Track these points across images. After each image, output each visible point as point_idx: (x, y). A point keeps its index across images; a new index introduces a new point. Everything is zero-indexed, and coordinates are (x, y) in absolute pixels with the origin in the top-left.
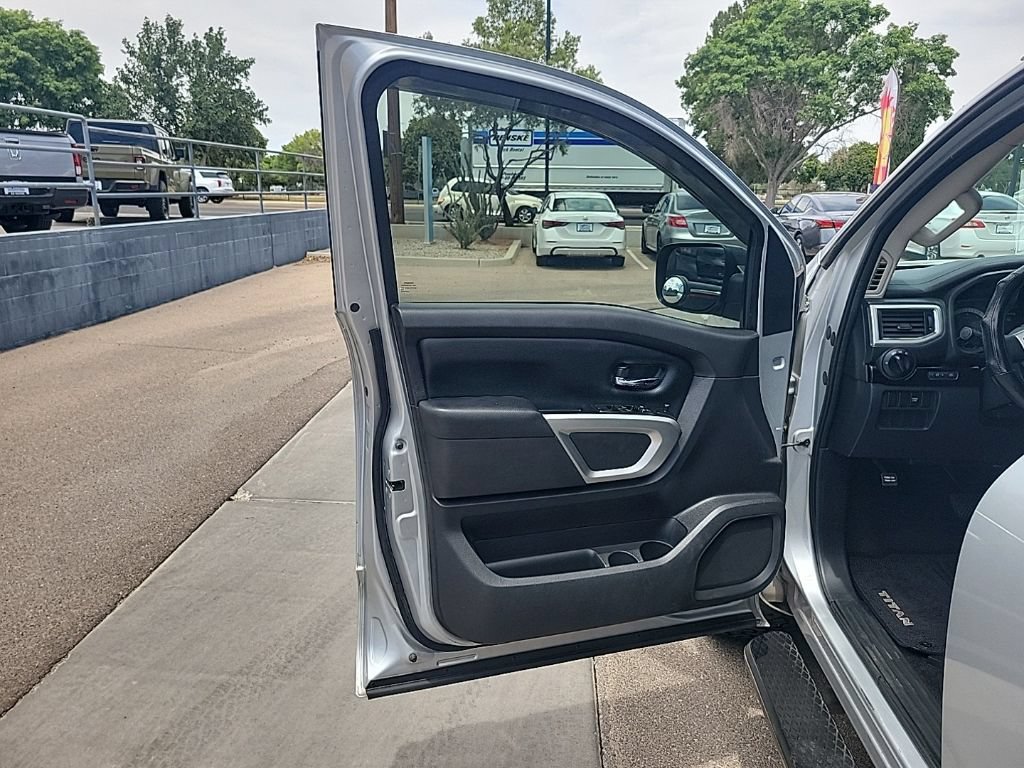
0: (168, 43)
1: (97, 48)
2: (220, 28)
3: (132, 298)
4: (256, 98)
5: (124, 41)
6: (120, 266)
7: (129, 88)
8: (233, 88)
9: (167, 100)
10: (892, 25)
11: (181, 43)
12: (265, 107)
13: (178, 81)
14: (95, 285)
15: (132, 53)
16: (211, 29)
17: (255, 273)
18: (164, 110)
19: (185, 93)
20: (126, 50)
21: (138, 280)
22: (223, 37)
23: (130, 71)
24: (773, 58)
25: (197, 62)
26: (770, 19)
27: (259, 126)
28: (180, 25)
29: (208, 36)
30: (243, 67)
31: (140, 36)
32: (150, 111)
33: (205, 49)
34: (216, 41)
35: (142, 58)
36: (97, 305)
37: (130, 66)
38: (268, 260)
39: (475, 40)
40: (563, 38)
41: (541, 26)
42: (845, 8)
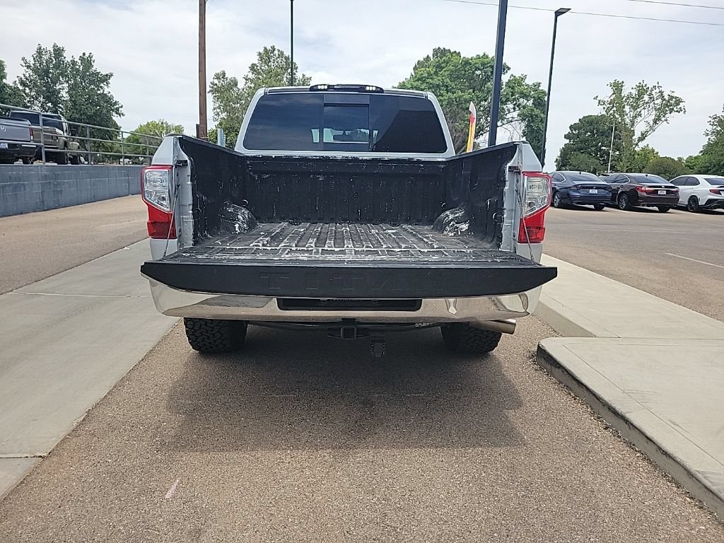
0: (54, 62)
1: (3, 62)
2: (90, 54)
3: (58, 201)
4: (115, 99)
5: (23, 59)
6: (54, 184)
7: (25, 89)
8: (99, 92)
9: (52, 98)
10: (512, 75)
11: (63, 61)
12: (120, 105)
13: (60, 87)
14: (43, 192)
15: (29, 67)
16: (84, 54)
17: (119, 197)
18: (49, 104)
19: (64, 94)
20: (24, 65)
21: (61, 193)
22: (93, 59)
23: (27, 79)
24: (442, 92)
25: (73, 75)
26: (442, 68)
27: (115, 118)
28: (63, 50)
29: (82, 59)
30: (106, 79)
31: (35, 56)
32: (40, 105)
33: (80, 66)
34: (87, 61)
35: (35, 70)
36: (43, 202)
37: (27, 75)
38: (127, 191)
39: (251, 76)
40: (301, 77)
41: (289, 70)
42: (483, 64)
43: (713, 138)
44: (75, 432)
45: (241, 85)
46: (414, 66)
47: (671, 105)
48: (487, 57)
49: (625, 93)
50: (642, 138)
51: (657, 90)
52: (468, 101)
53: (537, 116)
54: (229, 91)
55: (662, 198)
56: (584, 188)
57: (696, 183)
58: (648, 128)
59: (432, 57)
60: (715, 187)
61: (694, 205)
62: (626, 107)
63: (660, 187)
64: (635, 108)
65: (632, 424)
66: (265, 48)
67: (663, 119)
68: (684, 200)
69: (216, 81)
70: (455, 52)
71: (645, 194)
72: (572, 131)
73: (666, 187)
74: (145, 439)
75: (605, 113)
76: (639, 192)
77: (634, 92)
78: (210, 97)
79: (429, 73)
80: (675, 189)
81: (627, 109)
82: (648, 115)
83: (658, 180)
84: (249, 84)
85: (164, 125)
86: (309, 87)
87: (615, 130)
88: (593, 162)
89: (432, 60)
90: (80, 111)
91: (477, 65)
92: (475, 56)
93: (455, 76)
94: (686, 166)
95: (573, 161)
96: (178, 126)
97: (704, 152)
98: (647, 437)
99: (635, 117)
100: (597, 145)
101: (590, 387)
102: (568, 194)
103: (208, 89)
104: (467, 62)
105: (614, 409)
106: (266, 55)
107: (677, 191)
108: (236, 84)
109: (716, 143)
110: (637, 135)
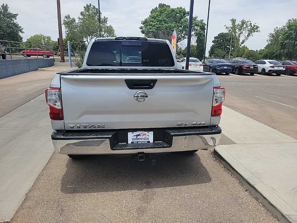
2: (6, 4)
4: (19, 25)
8: (12, 22)
12: (22, 28)
16: (3, 4)
22: (8, 7)
24: (163, 23)
26: (162, 13)
27: (20, 34)
29: (3, 6)
30: (15, 16)
33: (2, 10)
34: (5, 8)
38: (28, 70)
39: (81, 17)
40: (103, 18)
41: (98, 15)
42: (180, 11)
43: (270, 42)
44: (21, 207)
45: (77, 21)
46: (151, 11)
47: (254, 29)
48: (182, 8)
49: (236, 24)
50: (243, 42)
51: (249, 23)
52: (173, 27)
53: (202, 34)
54: (72, 24)
55: (252, 70)
56: (222, 66)
57: (265, 63)
58: (245, 39)
59: (158, 7)
60: (272, 65)
61: (264, 72)
62: (237, 29)
63: (251, 65)
64: (240, 30)
65: (257, 191)
66: (87, 5)
67: (251, 35)
68: (260, 70)
69: (66, 19)
70: (168, 5)
71: (245, 68)
72: (215, 39)
73: (253, 65)
74: (54, 208)
75: (228, 32)
76: (243, 67)
77: (240, 23)
78: (63, 27)
79: (157, 15)
80: (257, 66)
81: (237, 30)
82: (245, 33)
83: (249, 62)
84: (80, 21)
85: (42, 36)
86: (115, 38)
87: (232, 39)
88: (224, 53)
89: (158, 9)
90: (3, 31)
91: (177, 12)
92: (176, 8)
93: (168, 16)
94: (259, 53)
95: (216, 52)
96: (48, 37)
97: (266, 48)
98: (264, 197)
99: (240, 34)
100: (225, 45)
101: (238, 171)
102: (216, 69)
103: (62, 23)
104: (173, 10)
105: (249, 183)
106: (87, 8)
107: (258, 67)
108: (75, 21)
109: (271, 44)
110: (241, 41)
